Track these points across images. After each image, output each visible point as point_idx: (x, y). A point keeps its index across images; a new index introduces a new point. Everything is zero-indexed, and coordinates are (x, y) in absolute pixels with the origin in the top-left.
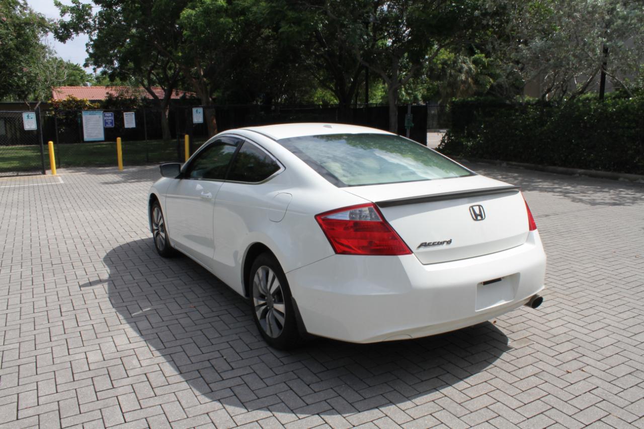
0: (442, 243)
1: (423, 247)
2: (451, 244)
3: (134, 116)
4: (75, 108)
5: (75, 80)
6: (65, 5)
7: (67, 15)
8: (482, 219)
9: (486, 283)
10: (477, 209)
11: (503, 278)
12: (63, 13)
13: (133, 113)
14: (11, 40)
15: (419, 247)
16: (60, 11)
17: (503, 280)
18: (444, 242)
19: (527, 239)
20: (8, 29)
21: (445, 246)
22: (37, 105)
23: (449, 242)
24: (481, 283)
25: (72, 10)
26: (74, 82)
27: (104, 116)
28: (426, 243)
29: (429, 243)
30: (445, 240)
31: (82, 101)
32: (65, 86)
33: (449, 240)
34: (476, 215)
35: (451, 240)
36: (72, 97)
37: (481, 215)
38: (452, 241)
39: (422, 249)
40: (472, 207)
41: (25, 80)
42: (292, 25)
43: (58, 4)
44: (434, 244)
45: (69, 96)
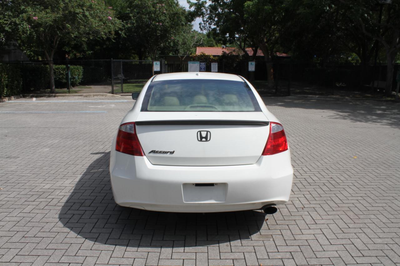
0: (166, 153)
1: (153, 153)
2: (174, 154)
3: (217, 65)
4: (204, 59)
5: (212, 44)
6: (192, 2)
7: (193, 7)
8: (207, 140)
9: (198, 185)
10: (204, 134)
11: (216, 184)
12: (191, 7)
13: (217, 63)
14: (168, 22)
15: (150, 152)
16: (189, 5)
17: (215, 186)
18: (168, 152)
19: (257, 162)
20: (166, 17)
21: (168, 155)
22: (184, 57)
23: (172, 153)
24: (193, 184)
25: (196, 4)
26: (212, 45)
27: (200, 64)
28: (155, 151)
29: (157, 151)
30: (169, 151)
31: (209, 56)
32: (206, 47)
33: (173, 151)
34: (202, 137)
35: (174, 151)
36: (203, 54)
37: (206, 138)
38: (175, 153)
39: (152, 154)
40: (200, 132)
41: (172, 44)
42: (306, 8)
43: (189, 2)
44: (160, 152)
45: (202, 52)
